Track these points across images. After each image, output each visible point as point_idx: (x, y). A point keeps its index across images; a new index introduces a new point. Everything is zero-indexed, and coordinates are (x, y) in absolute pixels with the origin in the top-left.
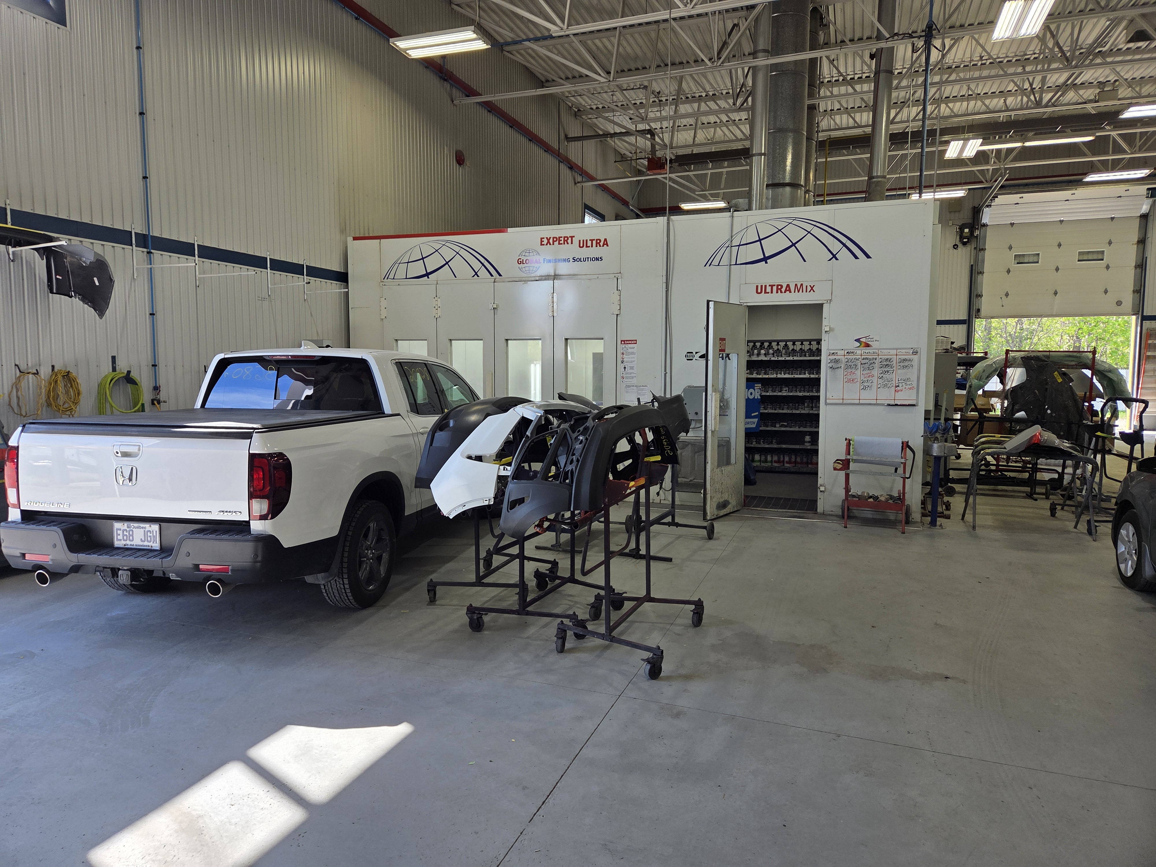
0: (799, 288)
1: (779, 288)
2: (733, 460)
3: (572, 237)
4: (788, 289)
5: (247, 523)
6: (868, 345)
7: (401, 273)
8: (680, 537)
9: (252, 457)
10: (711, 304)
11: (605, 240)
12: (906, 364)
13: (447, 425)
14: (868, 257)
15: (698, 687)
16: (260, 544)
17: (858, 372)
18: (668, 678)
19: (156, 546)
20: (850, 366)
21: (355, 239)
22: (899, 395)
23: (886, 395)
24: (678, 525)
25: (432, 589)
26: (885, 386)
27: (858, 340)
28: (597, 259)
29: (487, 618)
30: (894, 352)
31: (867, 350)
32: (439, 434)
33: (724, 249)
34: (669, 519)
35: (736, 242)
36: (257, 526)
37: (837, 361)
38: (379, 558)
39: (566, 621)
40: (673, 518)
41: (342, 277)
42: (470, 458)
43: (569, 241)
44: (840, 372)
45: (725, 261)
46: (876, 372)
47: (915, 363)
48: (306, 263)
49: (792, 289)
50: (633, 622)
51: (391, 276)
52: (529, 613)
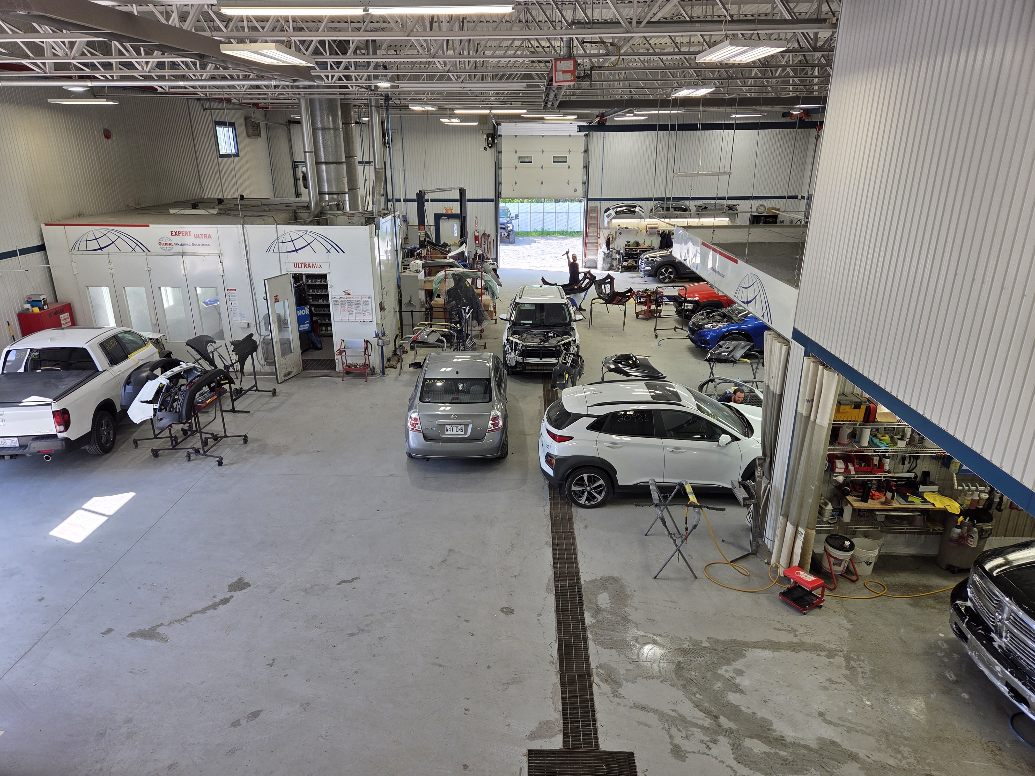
0: (315, 266)
1: (305, 265)
2: (293, 351)
3: (190, 232)
4: (309, 266)
5: (56, 435)
6: (349, 294)
7: (83, 246)
8: (261, 396)
9: (54, 413)
10: (266, 281)
11: (209, 235)
12: (366, 303)
13: (130, 382)
14: (344, 252)
15: (234, 467)
16: (63, 442)
17: (346, 306)
18: (225, 465)
19: (18, 445)
20: (343, 304)
21: (46, 225)
22: (365, 317)
23: (360, 317)
24: (259, 391)
25: (135, 442)
26: (359, 313)
27: (344, 292)
28: (206, 245)
29: (160, 452)
30: (360, 297)
31: (349, 296)
32: (127, 387)
33: (274, 244)
34: (255, 388)
35: (280, 241)
36: (60, 435)
37: (336, 301)
38: (109, 433)
39: (190, 450)
40: (257, 388)
41: (42, 248)
42: (141, 402)
43: (188, 234)
44: (339, 306)
45: (276, 250)
46: (354, 307)
47: (370, 303)
48: (17, 249)
49: (311, 266)
50: (220, 445)
51: (77, 248)
52: (176, 449)
